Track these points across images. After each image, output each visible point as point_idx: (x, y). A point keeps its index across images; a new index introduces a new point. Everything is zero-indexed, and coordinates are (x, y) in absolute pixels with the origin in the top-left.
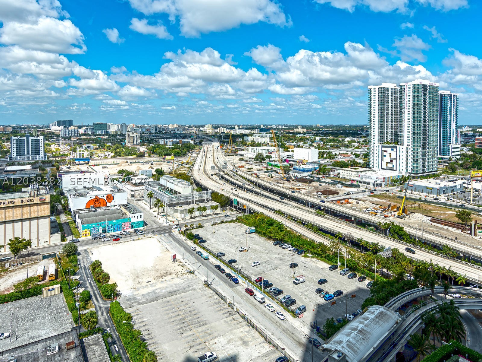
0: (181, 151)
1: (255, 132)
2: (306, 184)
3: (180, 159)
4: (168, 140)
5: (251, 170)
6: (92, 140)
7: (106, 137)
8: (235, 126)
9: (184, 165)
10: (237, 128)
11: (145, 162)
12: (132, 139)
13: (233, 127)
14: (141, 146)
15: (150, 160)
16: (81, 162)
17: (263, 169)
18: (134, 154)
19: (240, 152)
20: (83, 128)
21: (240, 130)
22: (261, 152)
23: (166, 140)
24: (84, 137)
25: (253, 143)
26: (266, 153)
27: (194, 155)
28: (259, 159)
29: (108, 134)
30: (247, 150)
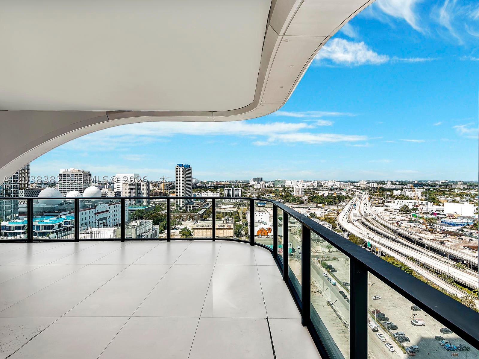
0: (333, 201)
1: (407, 187)
2: (453, 237)
3: (332, 207)
4: (325, 192)
5: (394, 220)
6: (272, 191)
7: (282, 189)
8: (388, 181)
9: (334, 212)
10: (389, 183)
11: (305, 208)
12: (298, 191)
13: (386, 182)
14: (304, 196)
15: (308, 206)
17: (407, 219)
18: (298, 201)
19: (386, 204)
20: (269, 183)
21: (392, 186)
22: (407, 204)
23: (323, 192)
24: (268, 189)
25: (401, 197)
26: (413, 206)
27: (344, 204)
28: (405, 210)
29: (283, 187)
30: (394, 202)
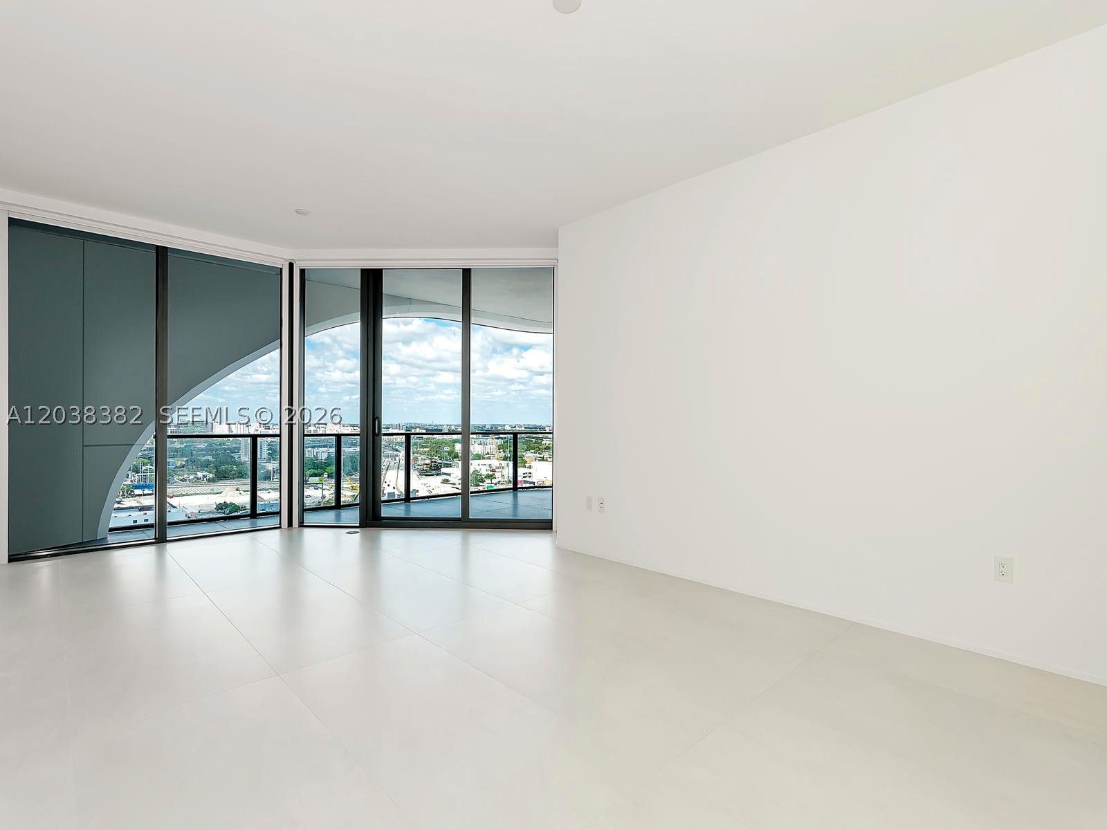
4: (321, 449)
11: (272, 489)
14: (269, 461)
16: (147, 491)
19: (444, 470)
22: (478, 468)
23: (316, 450)
26: (487, 470)
30: (457, 465)
